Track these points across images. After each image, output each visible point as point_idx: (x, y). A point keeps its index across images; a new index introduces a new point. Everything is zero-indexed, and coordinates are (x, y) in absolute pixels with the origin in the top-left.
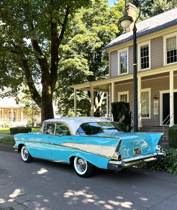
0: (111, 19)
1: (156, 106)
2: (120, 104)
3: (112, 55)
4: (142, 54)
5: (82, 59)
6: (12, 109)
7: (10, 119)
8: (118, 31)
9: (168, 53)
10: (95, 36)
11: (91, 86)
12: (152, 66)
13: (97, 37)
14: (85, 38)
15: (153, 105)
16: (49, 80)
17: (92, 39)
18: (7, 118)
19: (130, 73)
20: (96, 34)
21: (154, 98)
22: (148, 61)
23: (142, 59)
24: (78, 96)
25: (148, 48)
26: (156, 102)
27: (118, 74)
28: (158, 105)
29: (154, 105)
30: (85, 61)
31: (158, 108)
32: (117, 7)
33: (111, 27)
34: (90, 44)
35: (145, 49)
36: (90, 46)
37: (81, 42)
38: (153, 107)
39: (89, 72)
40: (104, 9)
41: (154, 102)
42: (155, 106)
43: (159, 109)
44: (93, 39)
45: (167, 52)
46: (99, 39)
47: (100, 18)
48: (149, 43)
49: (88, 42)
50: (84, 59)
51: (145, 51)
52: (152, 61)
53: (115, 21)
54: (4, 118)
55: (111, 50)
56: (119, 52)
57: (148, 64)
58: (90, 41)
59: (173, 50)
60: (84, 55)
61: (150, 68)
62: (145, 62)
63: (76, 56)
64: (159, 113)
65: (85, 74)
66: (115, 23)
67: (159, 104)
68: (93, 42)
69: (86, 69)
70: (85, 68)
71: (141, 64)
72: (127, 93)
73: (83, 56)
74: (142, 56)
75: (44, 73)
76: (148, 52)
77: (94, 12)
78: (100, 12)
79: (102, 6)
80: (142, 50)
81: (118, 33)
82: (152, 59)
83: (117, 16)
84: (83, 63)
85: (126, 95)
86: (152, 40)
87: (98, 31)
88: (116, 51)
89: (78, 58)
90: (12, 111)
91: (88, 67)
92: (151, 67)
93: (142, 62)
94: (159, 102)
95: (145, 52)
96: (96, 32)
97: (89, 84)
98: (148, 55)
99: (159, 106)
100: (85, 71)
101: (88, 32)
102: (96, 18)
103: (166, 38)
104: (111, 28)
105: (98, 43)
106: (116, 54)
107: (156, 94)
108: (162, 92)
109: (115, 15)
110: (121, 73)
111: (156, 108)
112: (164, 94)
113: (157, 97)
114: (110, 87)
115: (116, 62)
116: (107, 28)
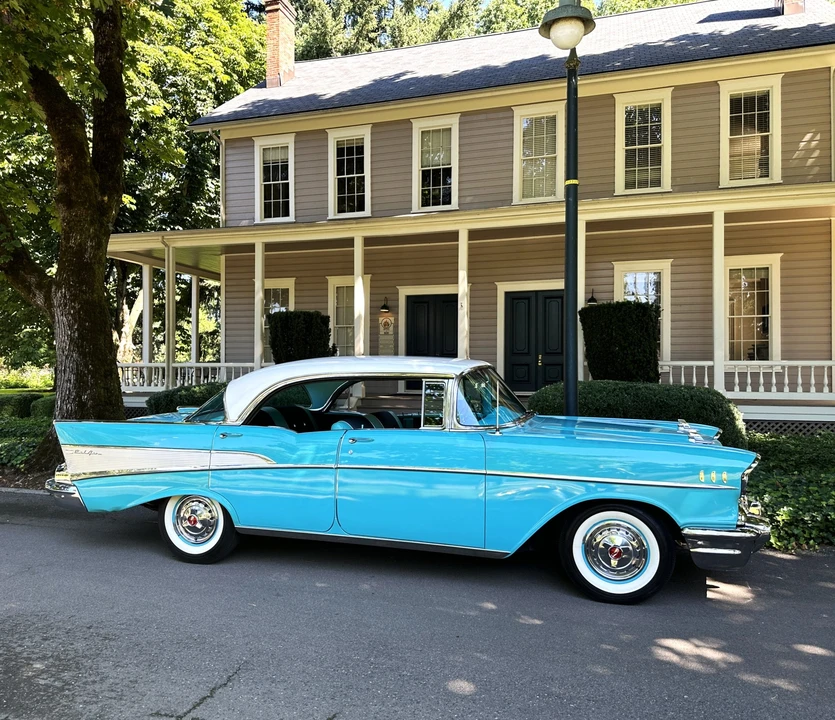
0: (194, 34)
1: (387, 334)
3: (229, 152)
4: (340, 164)
9: (425, 174)
11: (166, 245)
12: (376, 208)
13: (149, 81)
15: (378, 327)
19: (299, 219)
21: (383, 308)
22: (362, 189)
23: (341, 182)
25: (360, 150)
26: (385, 318)
27: (254, 219)
28: (391, 328)
29: (382, 328)
31: (392, 337)
33: (198, 57)
35: (350, 150)
38: (378, 333)
41: (381, 319)
42: (382, 333)
43: (397, 341)
45: (423, 171)
46: (155, 87)
48: (365, 134)
51: (351, 157)
52: (376, 194)
55: (229, 132)
56: (259, 144)
57: (361, 199)
59: (441, 167)
61: (367, 212)
62: (351, 190)
67: (396, 327)
71: (337, 195)
72: (289, 283)
74: (340, 171)
76: (361, 162)
80: (340, 152)
82: (376, 187)
85: (286, 292)
86: (375, 125)
88: (250, 139)
92: (372, 212)
93: (341, 190)
94: (397, 320)
95: (350, 161)
96: (147, 62)
97: (160, 238)
98: (361, 169)
99: (396, 333)
103: (420, 128)
104: (200, 62)
106: (248, 150)
107: (387, 296)
108: (405, 291)
109: (211, 24)
110: (267, 215)
111: (386, 337)
112: (409, 298)
113: (389, 304)
114: (223, 257)
115: (250, 176)
116: (186, 59)
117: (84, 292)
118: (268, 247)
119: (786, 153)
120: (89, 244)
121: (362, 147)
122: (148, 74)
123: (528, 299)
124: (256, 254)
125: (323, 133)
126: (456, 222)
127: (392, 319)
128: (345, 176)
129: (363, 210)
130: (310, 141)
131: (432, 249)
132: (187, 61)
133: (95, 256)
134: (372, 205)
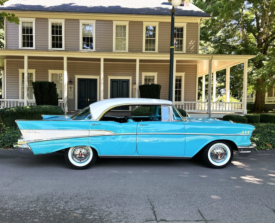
1: (71, 91)
4: (53, 31)
12: (67, 47)
19: (37, 49)
21: (70, 82)
22: (61, 40)
23: (53, 37)
25: (61, 27)
26: (71, 86)
27: (18, 47)
28: (72, 89)
29: (69, 89)
35: (57, 27)
41: (69, 86)
43: (74, 93)
45: (83, 37)
48: (62, 22)
51: (57, 29)
52: (66, 43)
56: (21, 20)
57: (61, 44)
59: (89, 37)
62: (57, 40)
64: (74, 97)
67: (74, 89)
71: (52, 42)
74: (53, 33)
76: (61, 31)
80: (53, 27)
82: (67, 40)
85: (32, 74)
86: (66, 19)
92: (65, 49)
93: (53, 40)
94: (74, 86)
95: (57, 31)
98: (61, 34)
99: (74, 90)
103: (82, 23)
107: (71, 78)
108: (77, 77)
110: (24, 46)
111: (71, 92)
112: (78, 79)
113: (72, 81)
114: (5, 60)
118: (29, 58)
119: (187, 45)
123: (117, 82)
124: (25, 60)
125: (47, 20)
126: (100, 55)
127: (73, 86)
128: (55, 35)
129: (62, 48)
130: (42, 22)
131: (87, 63)
134: (65, 46)
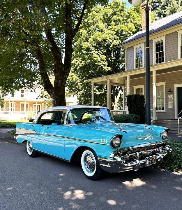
0: (129, 20)
1: (171, 100)
2: (134, 97)
3: (128, 51)
4: (157, 49)
5: (101, 55)
6: (37, 103)
7: (35, 112)
8: (135, 30)
10: (113, 34)
11: (107, 79)
13: (115, 36)
14: (103, 36)
15: (168, 98)
16: (62, 70)
17: (110, 37)
18: (33, 111)
20: (114, 32)
21: (169, 92)
22: (163, 55)
23: (157, 54)
24: (97, 91)
25: (162, 44)
26: (170, 96)
27: (133, 68)
28: (172, 98)
29: (169, 98)
30: (104, 57)
31: (172, 101)
32: (134, 8)
34: (109, 41)
35: (159, 44)
36: (109, 43)
37: (100, 39)
38: (168, 100)
39: (107, 67)
40: (122, 10)
42: (169, 100)
43: (174, 102)
44: (112, 37)
46: (116, 37)
47: (118, 18)
48: (164, 38)
49: (107, 39)
50: (103, 56)
52: (167, 56)
53: (132, 21)
54: (29, 111)
55: (128, 45)
56: (135, 47)
57: (163, 58)
58: (108, 38)
60: (103, 52)
61: (165, 62)
62: (160, 56)
63: (95, 52)
64: (174, 106)
65: (103, 69)
66: (132, 22)
67: (174, 98)
68: (111, 40)
69: (105, 65)
70: (103, 63)
71: (156, 58)
72: (142, 86)
73: (101, 53)
74: (157, 51)
75: (56, 63)
76: (162, 47)
77: (112, 12)
78: (118, 13)
79: (120, 7)
80: (157, 45)
81: (135, 31)
82: (167, 54)
83: (134, 16)
84: (101, 59)
85: (142, 89)
86: (166, 35)
87: (116, 30)
88: (133, 47)
89: (97, 54)
90: (37, 104)
91: (106, 63)
93: (157, 57)
94: (174, 95)
95: (159, 48)
97: (105, 78)
98: (162, 49)
99: (174, 100)
100: (103, 67)
101: (107, 31)
102: (114, 17)
103: (180, 33)
104: (128, 27)
105: (116, 41)
106: (132, 50)
107: (170, 88)
108: (176, 86)
109: (133, 16)
110: (137, 67)
112: (178, 88)
113: (171, 90)
114: (126, 81)
115: (132, 57)
116: (125, 27)
117: (58, 93)
120: (60, 81)
121: (163, 43)
122: (115, 34)
125: (152, 41)
127: (173, 95)
128: (158, 52)
129: (163, 62)
132: (125, 28)
133: (61, 84)
134: (166, 60)
